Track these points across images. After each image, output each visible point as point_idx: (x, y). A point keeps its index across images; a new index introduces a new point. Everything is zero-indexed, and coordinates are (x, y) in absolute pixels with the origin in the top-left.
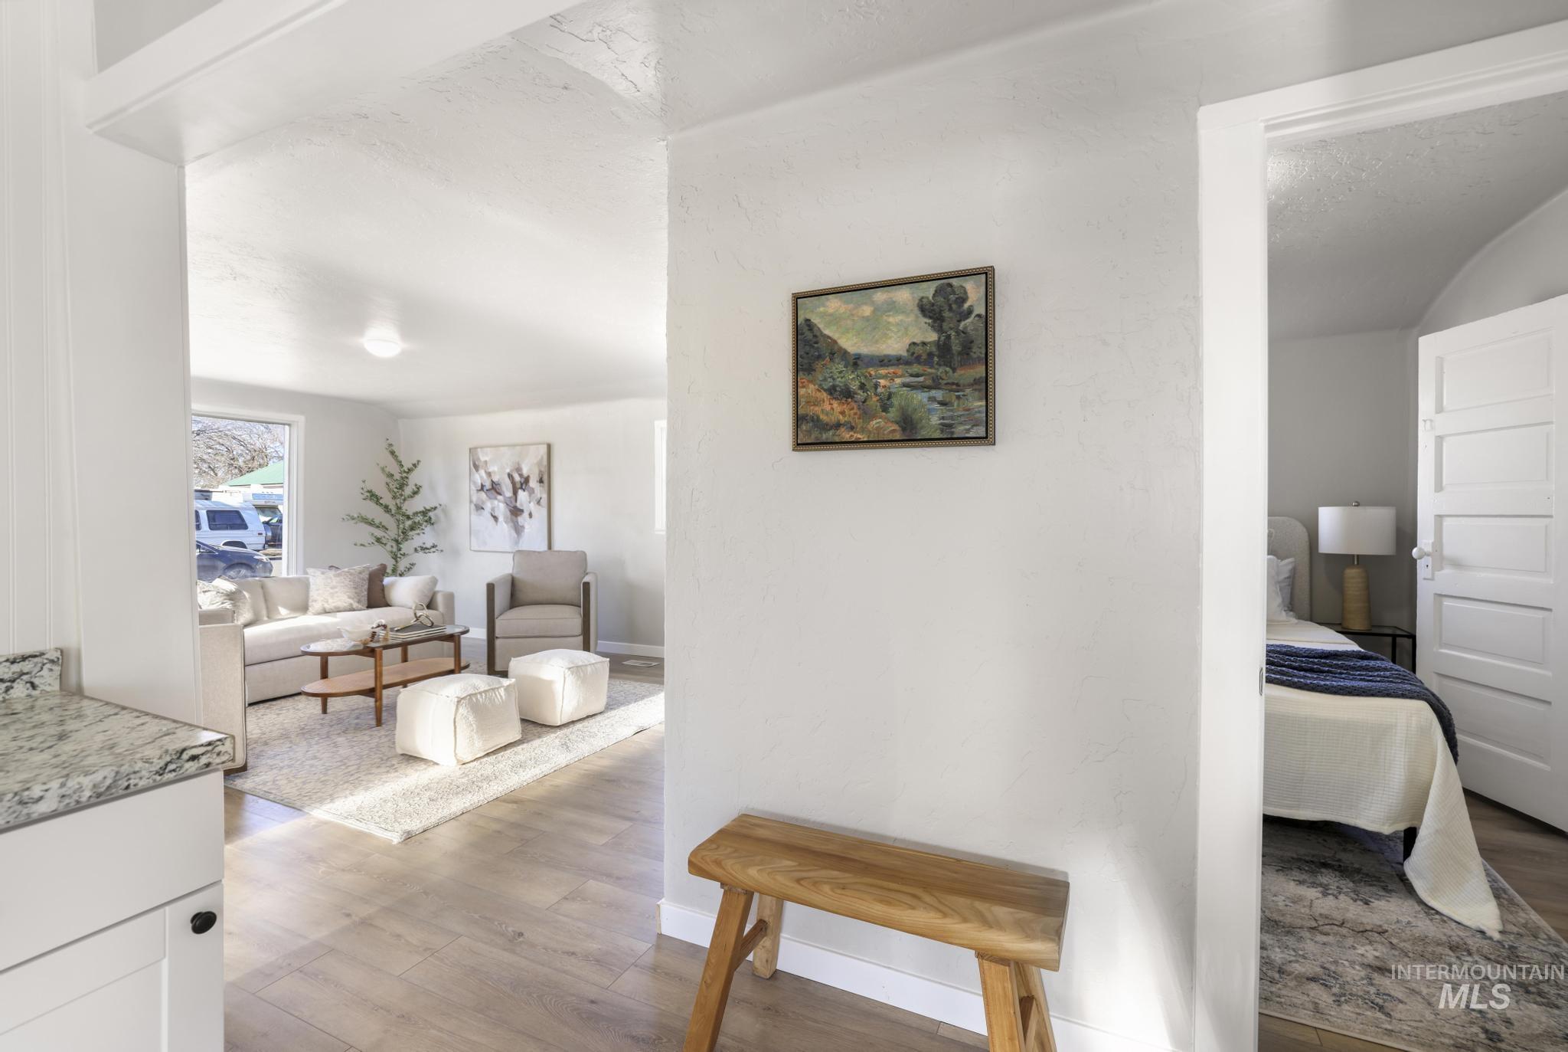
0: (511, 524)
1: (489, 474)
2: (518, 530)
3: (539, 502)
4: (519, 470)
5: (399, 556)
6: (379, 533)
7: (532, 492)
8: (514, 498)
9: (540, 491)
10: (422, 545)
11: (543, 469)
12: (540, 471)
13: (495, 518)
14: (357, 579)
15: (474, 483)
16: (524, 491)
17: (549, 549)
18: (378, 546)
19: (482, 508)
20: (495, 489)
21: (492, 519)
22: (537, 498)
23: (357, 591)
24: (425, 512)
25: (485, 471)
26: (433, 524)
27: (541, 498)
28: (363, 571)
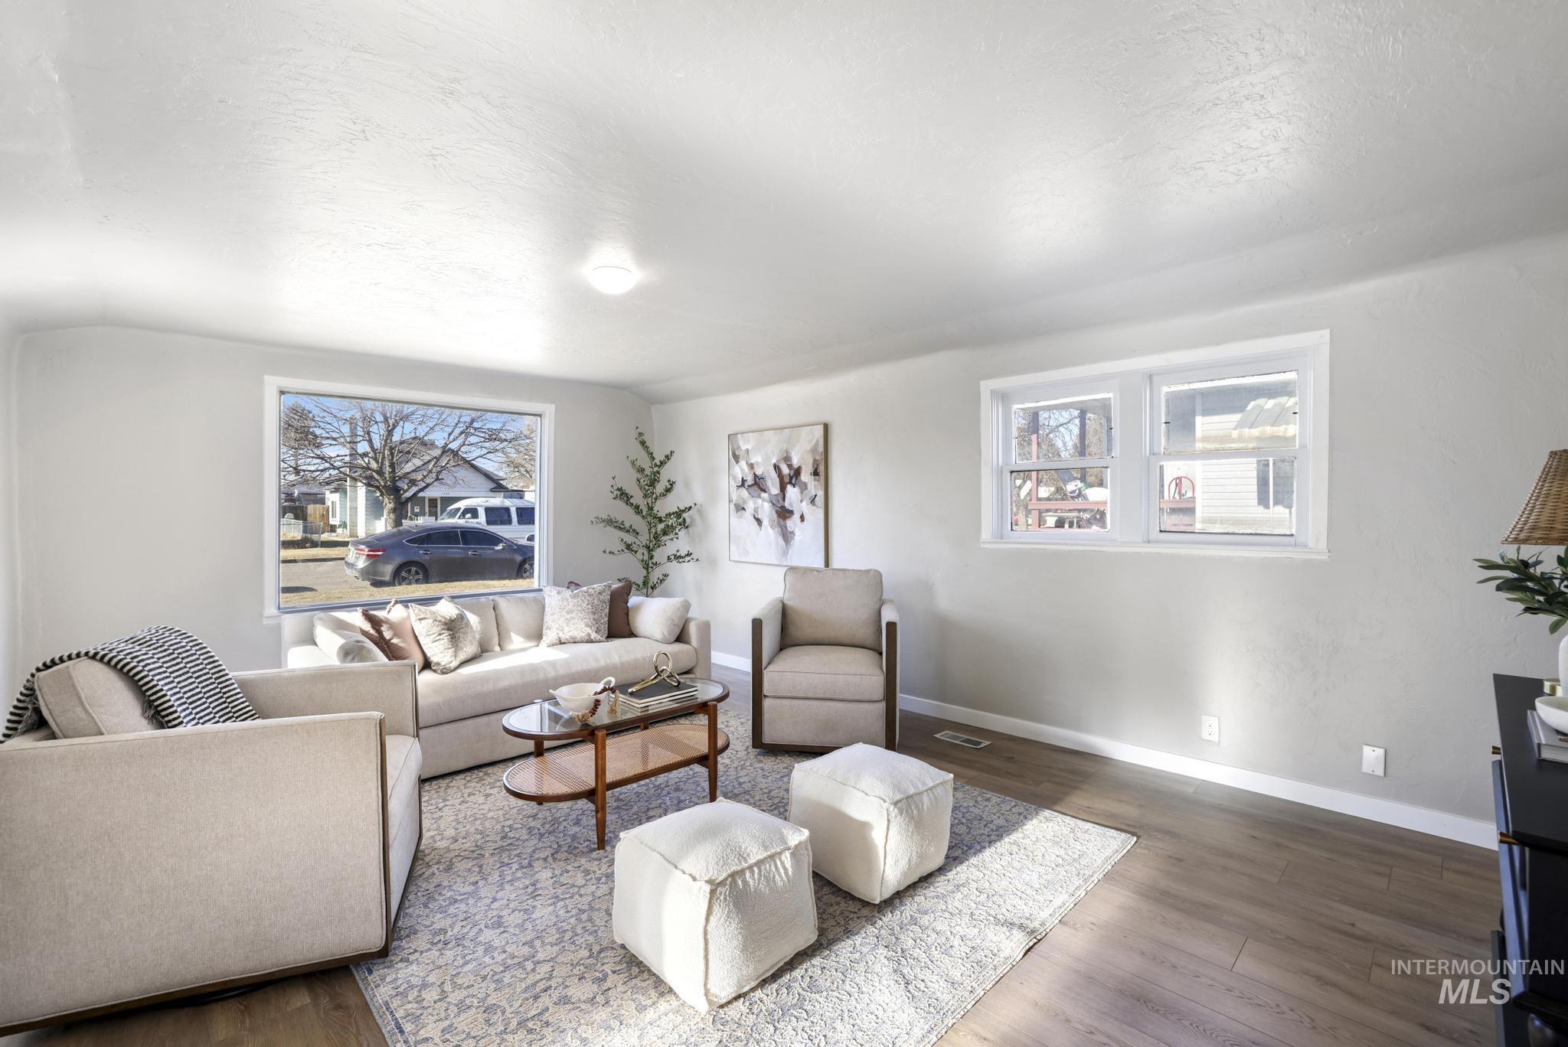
0: (778, 529)
1: (751, 466)
2: (787, 536)
3: (813, 502)
4: (787, 459)
5: (651, 565)
6: (629, 538)
7: (804, 487)
8: (782, 496)
9: (814, 487)
10: (675, 553)
11: (818, 458)
12: (815, 460)
13: (759, 521)
14: (596, 601)
15: (735, 478)
16: (794, 487)
17: (827, 564)
18: (628, 555)
19: (744, 509)
20: (758, 484)
21: (755, 523)
22: (810, 496)
23: (596, 616)
24: (679, 514)
25: (747, 463)
26: (687, 527)
27: (816, 496)
28: (604, 591)
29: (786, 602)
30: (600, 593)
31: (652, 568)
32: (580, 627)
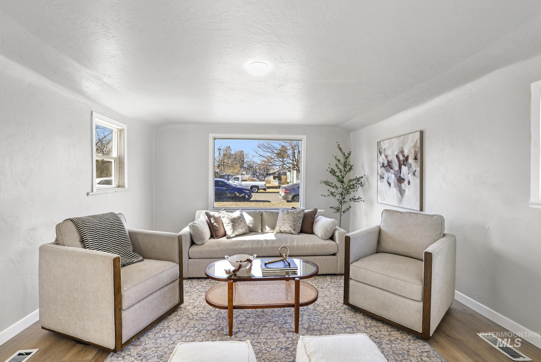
0: (397, 188)
1: (386, 157)
2: (402, 192)
3: (414, 174)
4: (402, 152)
5: (343, 202)
6: (333, 190)
7: (410, 166)
8: (400, 171)
9: (415, 166)
10: (353, 197)
11: (417, 150)
12: (415, 151)
13: (389, 184)
14: (296, 217)
15: (380, 163)
16: (405, 166)
17: (421, 209)
18: (331, 197)
19: (383, 178)
20: (388, 166)
21: (388, 184)
22: (413, 171)
23: (295, 223)
24: (358, 180)
25: (385, 155)
26: (362, 186)
27: (416, 171)
28: (300, 212)
29: (382, 228)
30: (298, 213)
31: (343, 203)
32: (287, 227)
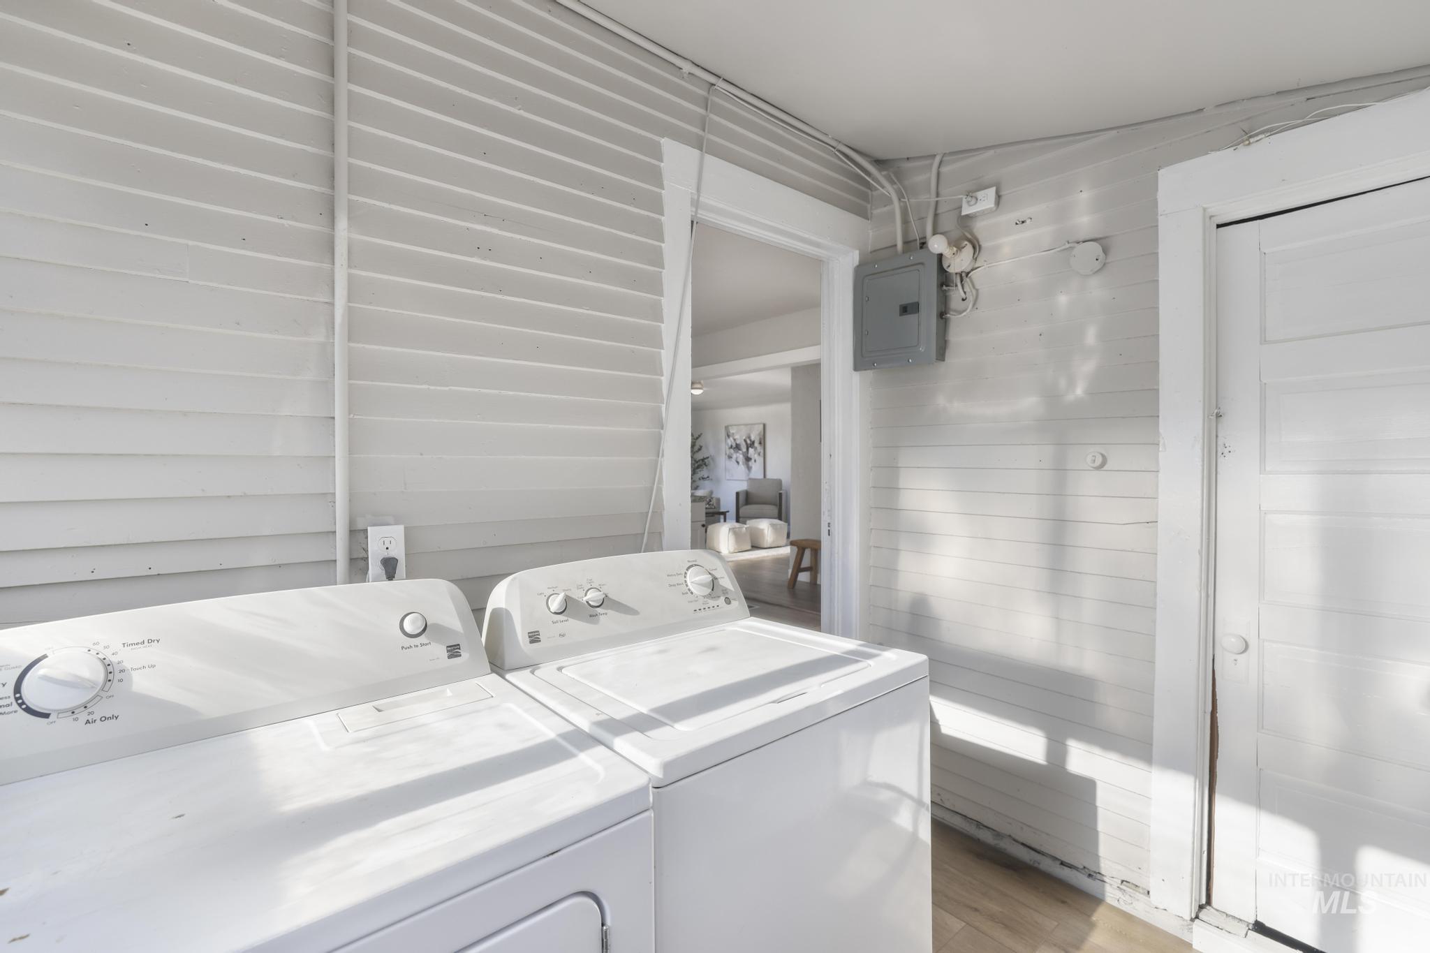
0: (745, 465)
1: (735, 440)
2: (749, 468)
3: (759, 454)
4: (749, 437)
7: (756, 449)
8: (747, 452)
9: (760, 449)
12: (760, 438)
13: (738, 463)
15: (728, 444)
16: (752, 448)
19: (732, 457)
20: (738, 447)
22: (758, 452)
24: (703, 460)
25: (733, 438)
27: (760, 452)
